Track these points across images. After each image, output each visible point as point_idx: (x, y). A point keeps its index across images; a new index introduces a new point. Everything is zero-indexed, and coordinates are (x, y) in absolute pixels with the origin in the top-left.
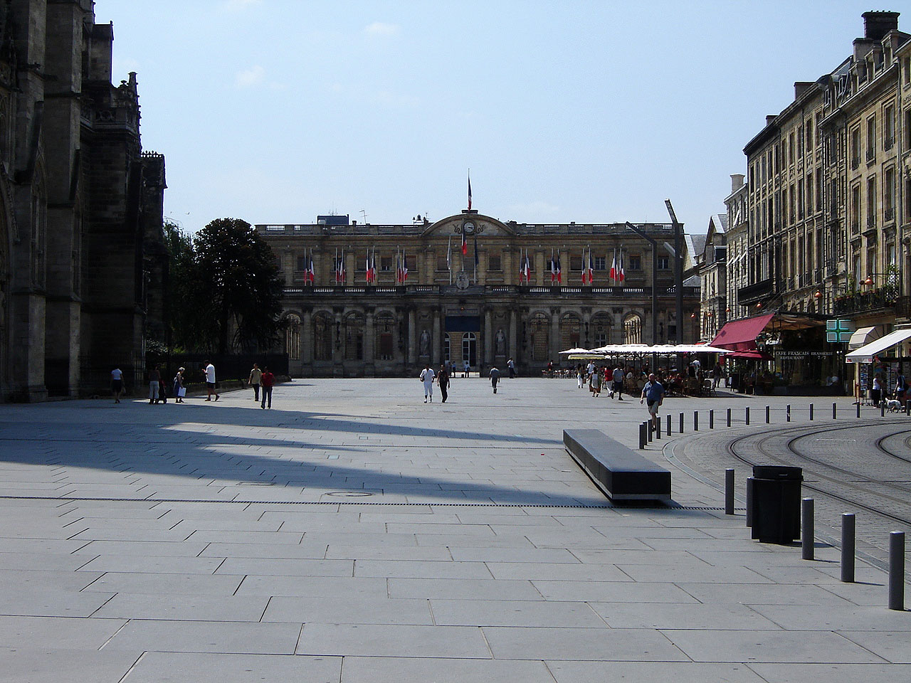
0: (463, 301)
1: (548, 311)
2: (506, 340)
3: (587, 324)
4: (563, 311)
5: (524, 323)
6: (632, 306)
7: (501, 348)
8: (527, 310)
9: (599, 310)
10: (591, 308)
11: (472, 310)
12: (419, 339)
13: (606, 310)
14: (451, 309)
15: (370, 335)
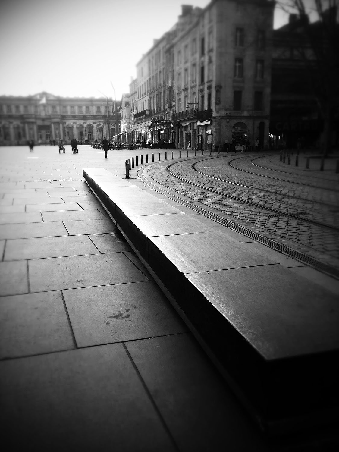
0: (43, 120)
1: (72, 123)
2: (59, 133)
3: (85, 128)
4: (77, 123)
5: (65, 127)
6: (99, 122)
7: (58, 135)
8: (65, 123)
9: (89, 123)
10: (86, 122)
11: (47, 123)
12: (30, 134)
13: (91, 123)
14: (40, 123)
15: (12, 132)
